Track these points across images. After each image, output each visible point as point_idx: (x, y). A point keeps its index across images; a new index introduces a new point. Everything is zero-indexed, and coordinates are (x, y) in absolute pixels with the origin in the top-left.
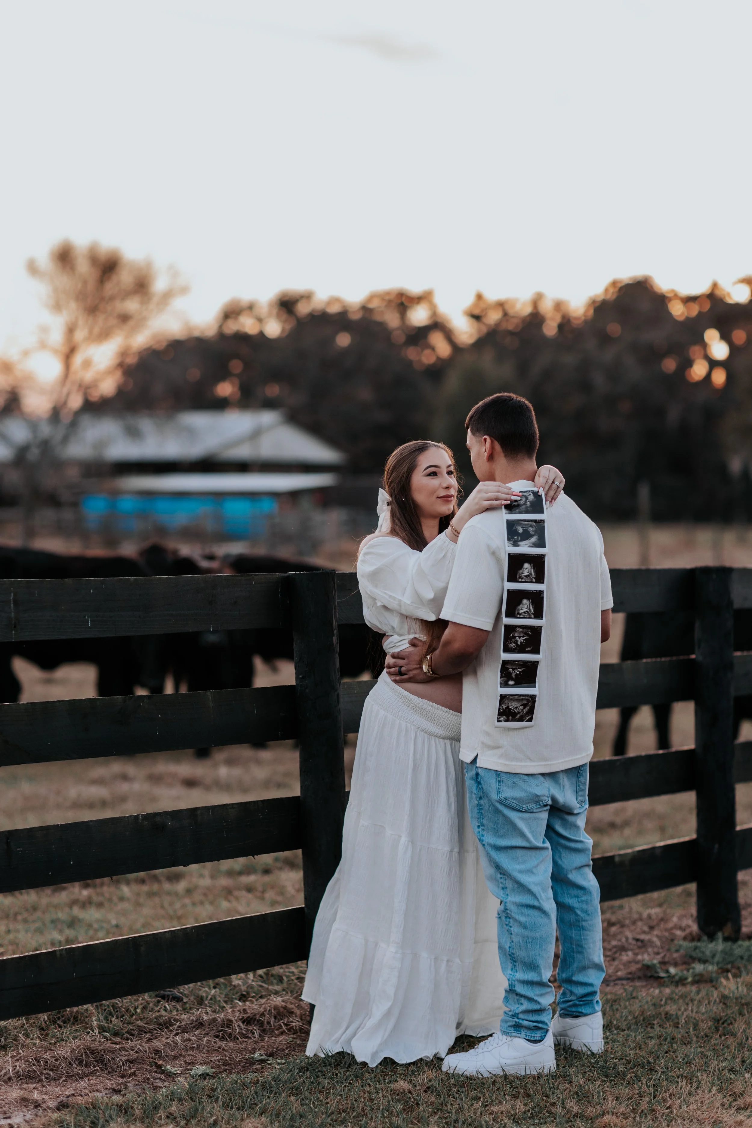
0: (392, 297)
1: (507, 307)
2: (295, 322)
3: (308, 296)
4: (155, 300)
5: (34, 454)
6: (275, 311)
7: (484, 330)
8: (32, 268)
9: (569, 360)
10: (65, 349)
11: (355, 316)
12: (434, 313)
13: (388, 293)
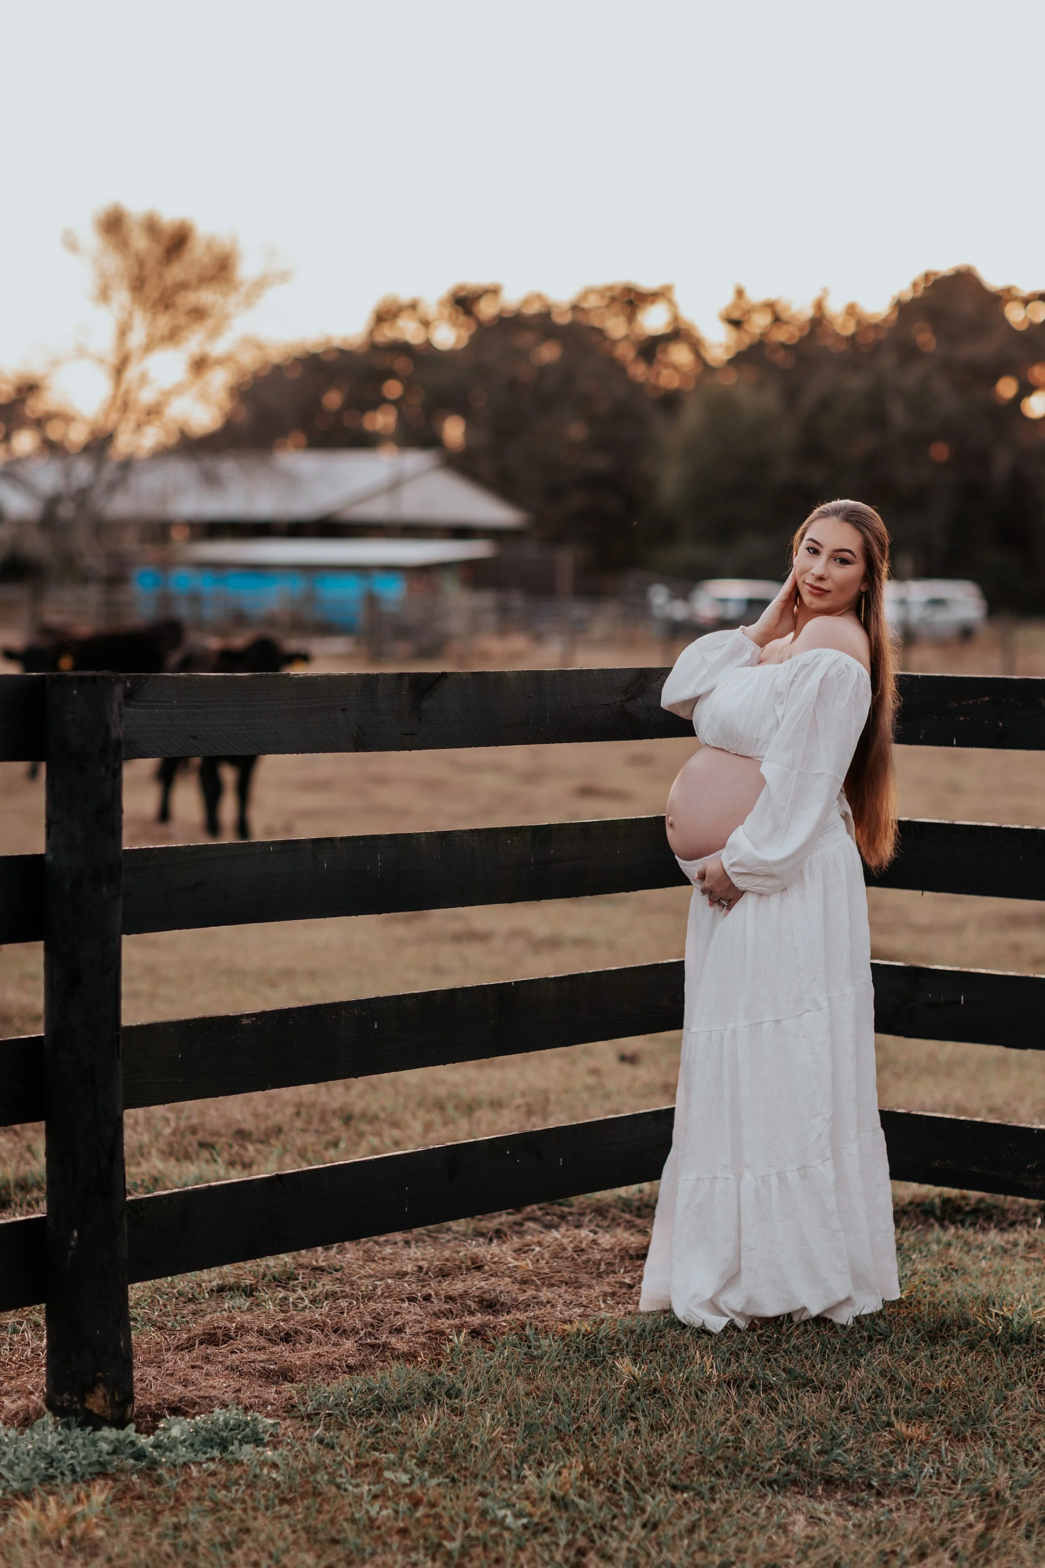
0: (616, 293)
1: (779, 308)
2: (474, 328)
3: (494, 291)
4: (243, 289)
5: (66, 511)
6: (446, 312)
7: (747, 340)
8: (71, 244)
9: (856, 383)
10: (112, 359)
11: (563, 319)
12: (676, 318)
13: (610, 288)
